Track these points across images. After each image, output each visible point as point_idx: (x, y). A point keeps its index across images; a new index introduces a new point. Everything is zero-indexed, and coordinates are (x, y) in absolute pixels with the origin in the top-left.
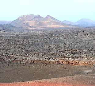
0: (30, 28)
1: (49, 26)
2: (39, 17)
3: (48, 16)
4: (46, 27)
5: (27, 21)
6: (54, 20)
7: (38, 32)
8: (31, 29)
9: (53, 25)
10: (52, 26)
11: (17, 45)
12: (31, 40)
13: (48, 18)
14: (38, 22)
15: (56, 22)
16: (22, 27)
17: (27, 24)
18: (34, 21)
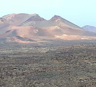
1: (58, 37)
3: (55, 16)
4: (53, 38)
5: (14, 28)
7: (39, 49)
8: (23, 42)
9: (65, 35)
10: (64, 37)
13: (57, 21)
14: (36, 28)
15: (72, 28)
16: (4, 39)
17: (15, 32)
18: (29, 27)
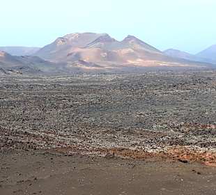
0: (84, 67)
1: (130, 62)
2: (106, 39)
3: (129, 37)
4: (125, 64)
5: (78, 50)
6: (143, 49)
7: (104, 77)
8: (87, 68)
9: (140, 60)
10: (138, 62)
11: (57, 108)
12: (90, 97)
13: (130, 42)
15: (150, 52)
16: (64, 64)
17: (78, 55)
18: (95, 50)
